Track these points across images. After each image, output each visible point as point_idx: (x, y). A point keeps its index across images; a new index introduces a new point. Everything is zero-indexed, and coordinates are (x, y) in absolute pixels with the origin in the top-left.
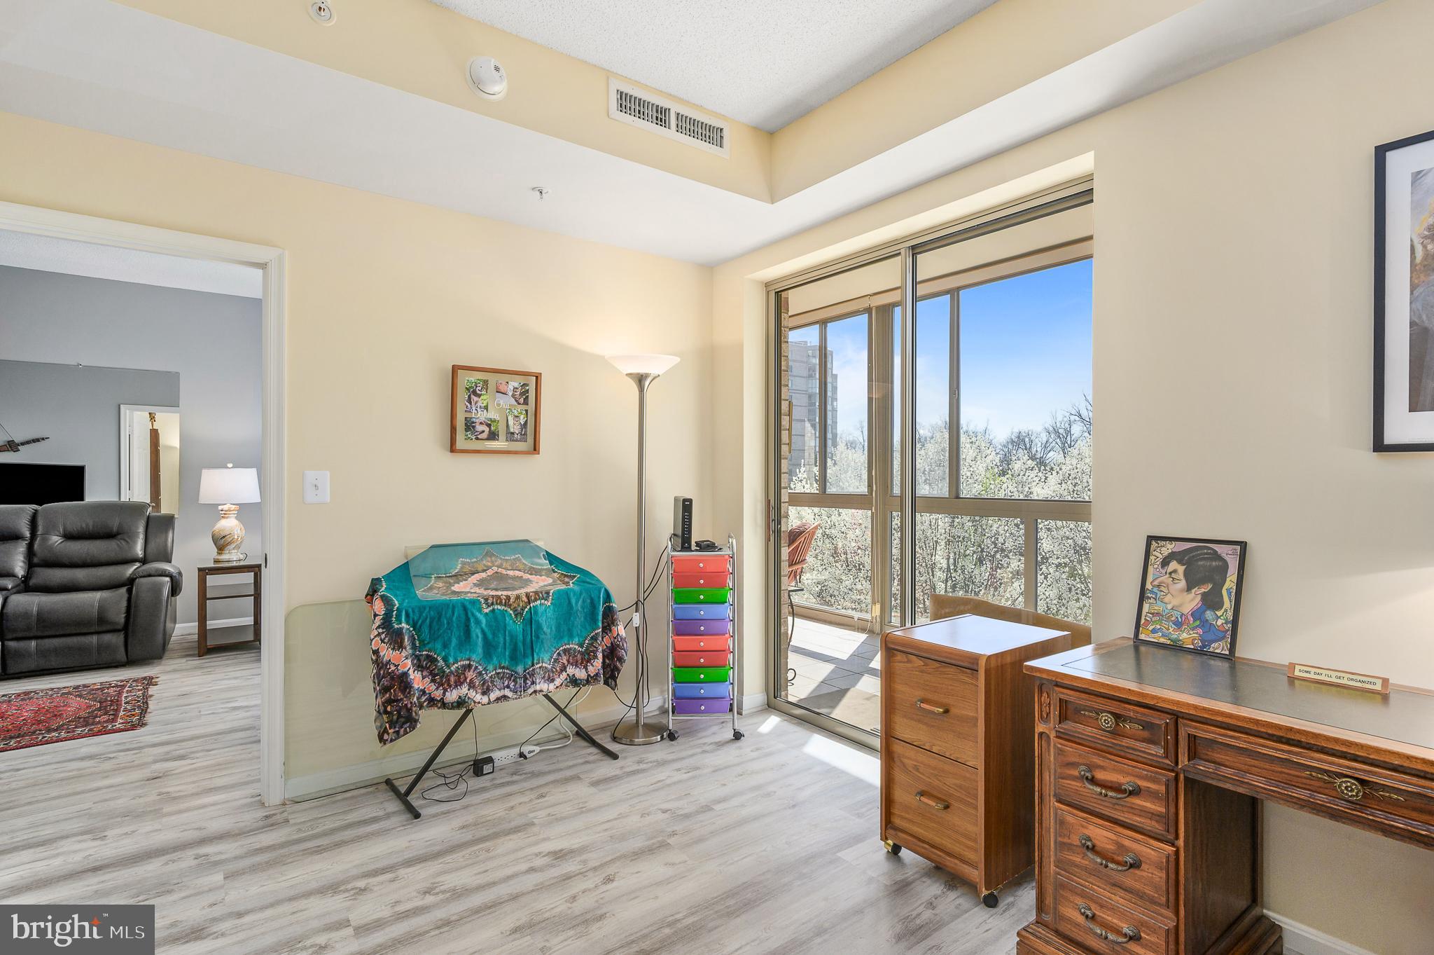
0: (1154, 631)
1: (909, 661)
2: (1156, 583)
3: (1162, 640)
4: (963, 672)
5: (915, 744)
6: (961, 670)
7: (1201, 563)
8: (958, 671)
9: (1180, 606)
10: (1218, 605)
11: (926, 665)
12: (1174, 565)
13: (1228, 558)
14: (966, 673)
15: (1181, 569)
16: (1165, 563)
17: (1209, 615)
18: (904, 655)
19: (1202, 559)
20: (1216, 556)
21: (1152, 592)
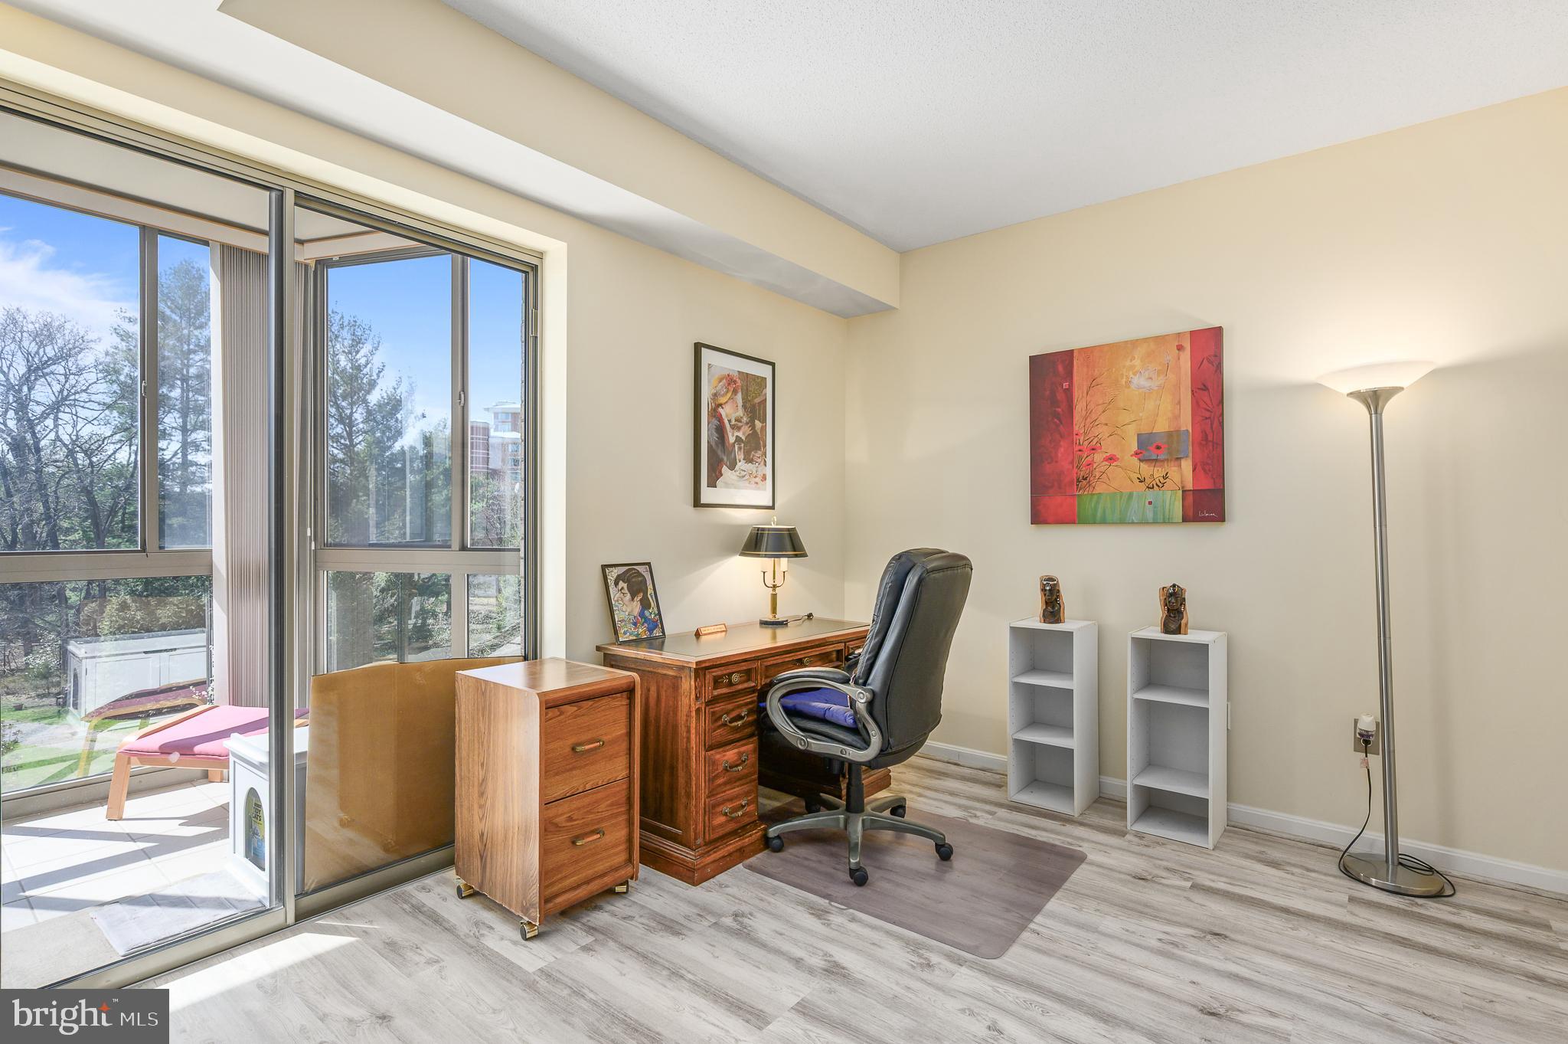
0: (625, 633)
1: (562, 713)
2: (616, 599)
3: (631, 638)
4: (614, 698)
5: (568, 795)
6: (612, 698)
7: (634, 580)
8: (610, 699)
9: (632, 611)
10: (649, 606)
11: (580, 708)
12: (621, 584)
13: (644, 574)
14: (617, 697)
15: (625, 585)
16: (616, 584)
17: (647, 613)
18: (556, 710)
19: (633, 577)
20: (639, 574)
21: (616, 606)
